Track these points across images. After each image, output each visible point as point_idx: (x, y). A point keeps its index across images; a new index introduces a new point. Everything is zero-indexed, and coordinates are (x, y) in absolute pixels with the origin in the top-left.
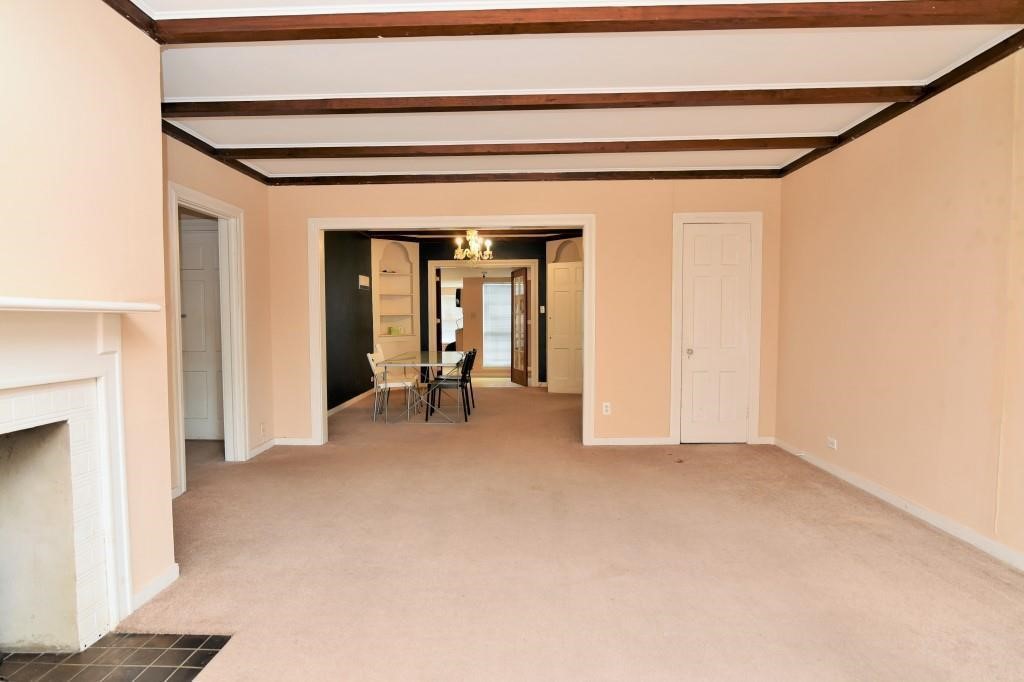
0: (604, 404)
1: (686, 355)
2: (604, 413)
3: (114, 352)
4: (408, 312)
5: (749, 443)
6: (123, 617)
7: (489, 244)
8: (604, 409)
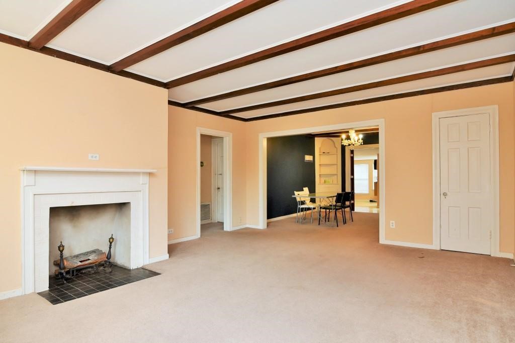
0: (391, 222)
1: (443, 197)
2: (391, 227)
3: (146, 184)
4: (336, 173)
5: (492, 255)
6: (145, 264)
7: (361, 136)
8: (391, 224)
